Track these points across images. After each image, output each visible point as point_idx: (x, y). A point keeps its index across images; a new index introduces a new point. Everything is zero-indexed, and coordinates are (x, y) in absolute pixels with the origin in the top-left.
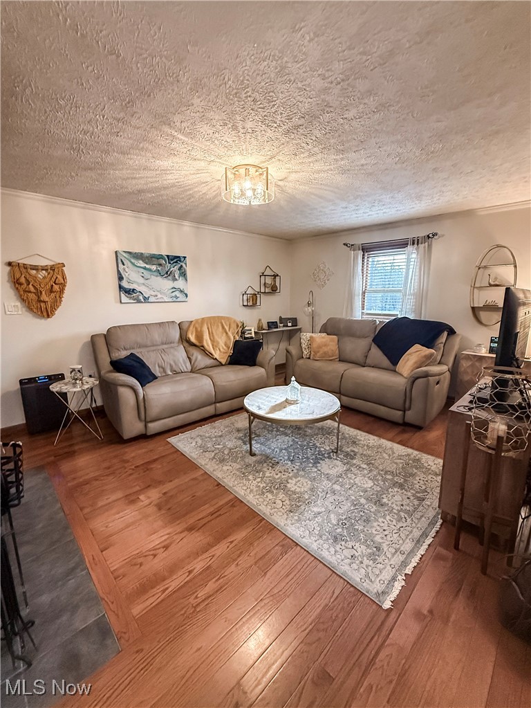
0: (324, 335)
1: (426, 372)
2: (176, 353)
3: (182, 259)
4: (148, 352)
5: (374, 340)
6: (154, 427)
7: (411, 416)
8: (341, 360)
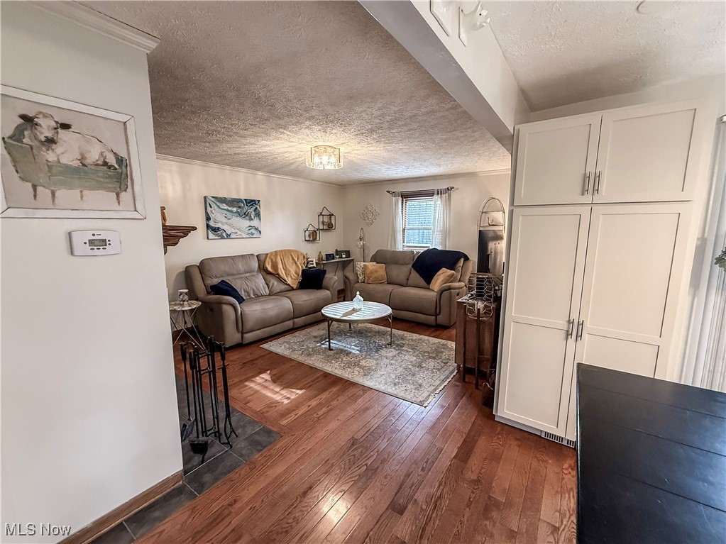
0: (374, 263)
1: (449, 286)
2: (257, 280)
3: (257, 202)
4: (235, 279)
5: (413, 266)
6: (249, 337)
7: (442, 319)
8: (389, 283)
